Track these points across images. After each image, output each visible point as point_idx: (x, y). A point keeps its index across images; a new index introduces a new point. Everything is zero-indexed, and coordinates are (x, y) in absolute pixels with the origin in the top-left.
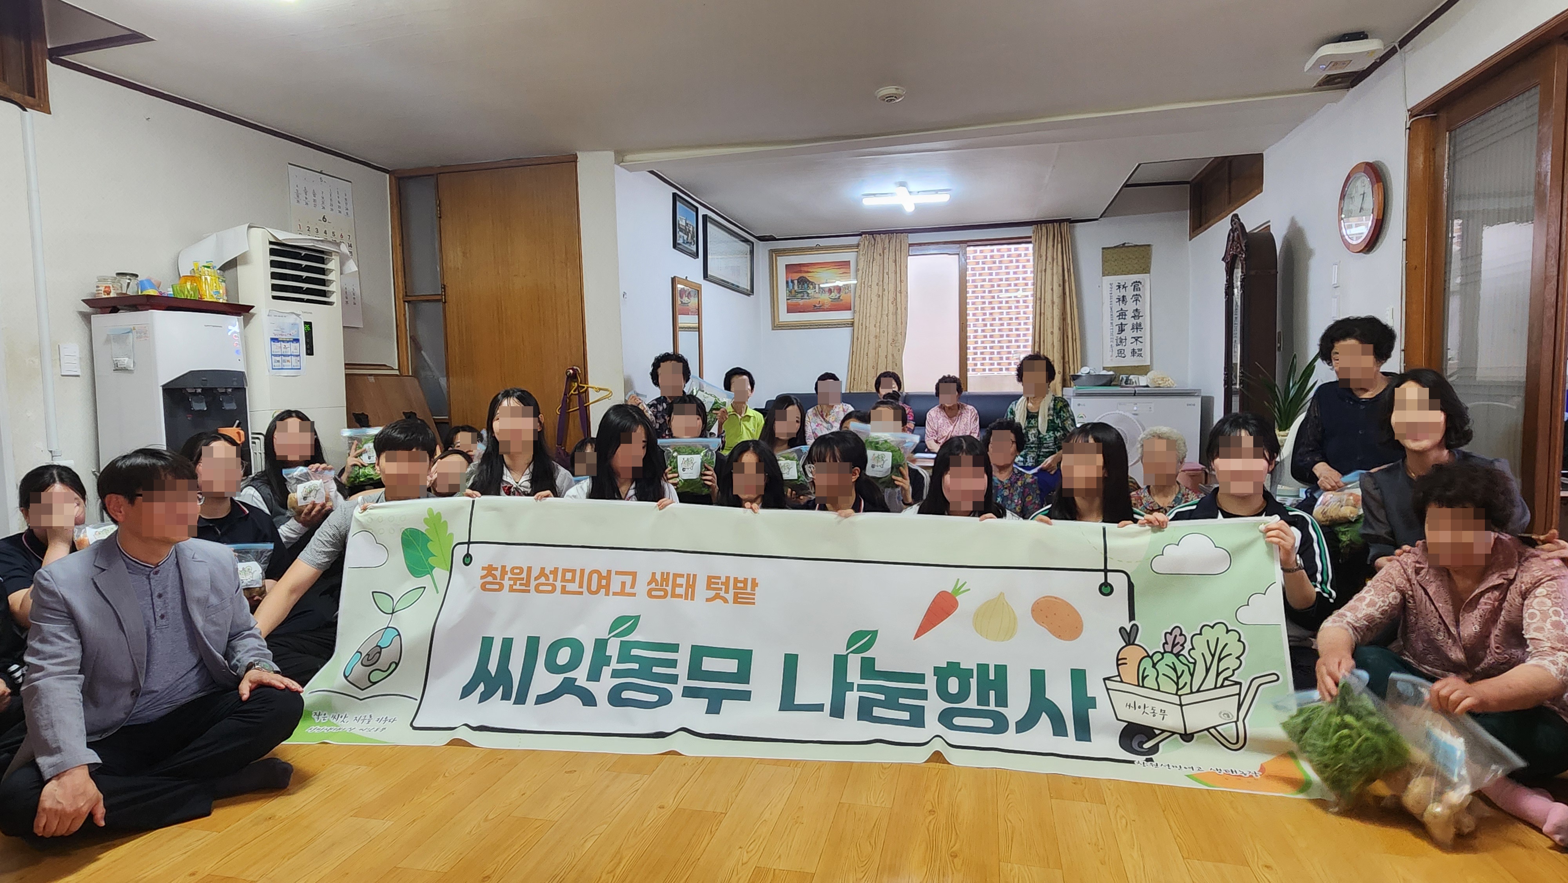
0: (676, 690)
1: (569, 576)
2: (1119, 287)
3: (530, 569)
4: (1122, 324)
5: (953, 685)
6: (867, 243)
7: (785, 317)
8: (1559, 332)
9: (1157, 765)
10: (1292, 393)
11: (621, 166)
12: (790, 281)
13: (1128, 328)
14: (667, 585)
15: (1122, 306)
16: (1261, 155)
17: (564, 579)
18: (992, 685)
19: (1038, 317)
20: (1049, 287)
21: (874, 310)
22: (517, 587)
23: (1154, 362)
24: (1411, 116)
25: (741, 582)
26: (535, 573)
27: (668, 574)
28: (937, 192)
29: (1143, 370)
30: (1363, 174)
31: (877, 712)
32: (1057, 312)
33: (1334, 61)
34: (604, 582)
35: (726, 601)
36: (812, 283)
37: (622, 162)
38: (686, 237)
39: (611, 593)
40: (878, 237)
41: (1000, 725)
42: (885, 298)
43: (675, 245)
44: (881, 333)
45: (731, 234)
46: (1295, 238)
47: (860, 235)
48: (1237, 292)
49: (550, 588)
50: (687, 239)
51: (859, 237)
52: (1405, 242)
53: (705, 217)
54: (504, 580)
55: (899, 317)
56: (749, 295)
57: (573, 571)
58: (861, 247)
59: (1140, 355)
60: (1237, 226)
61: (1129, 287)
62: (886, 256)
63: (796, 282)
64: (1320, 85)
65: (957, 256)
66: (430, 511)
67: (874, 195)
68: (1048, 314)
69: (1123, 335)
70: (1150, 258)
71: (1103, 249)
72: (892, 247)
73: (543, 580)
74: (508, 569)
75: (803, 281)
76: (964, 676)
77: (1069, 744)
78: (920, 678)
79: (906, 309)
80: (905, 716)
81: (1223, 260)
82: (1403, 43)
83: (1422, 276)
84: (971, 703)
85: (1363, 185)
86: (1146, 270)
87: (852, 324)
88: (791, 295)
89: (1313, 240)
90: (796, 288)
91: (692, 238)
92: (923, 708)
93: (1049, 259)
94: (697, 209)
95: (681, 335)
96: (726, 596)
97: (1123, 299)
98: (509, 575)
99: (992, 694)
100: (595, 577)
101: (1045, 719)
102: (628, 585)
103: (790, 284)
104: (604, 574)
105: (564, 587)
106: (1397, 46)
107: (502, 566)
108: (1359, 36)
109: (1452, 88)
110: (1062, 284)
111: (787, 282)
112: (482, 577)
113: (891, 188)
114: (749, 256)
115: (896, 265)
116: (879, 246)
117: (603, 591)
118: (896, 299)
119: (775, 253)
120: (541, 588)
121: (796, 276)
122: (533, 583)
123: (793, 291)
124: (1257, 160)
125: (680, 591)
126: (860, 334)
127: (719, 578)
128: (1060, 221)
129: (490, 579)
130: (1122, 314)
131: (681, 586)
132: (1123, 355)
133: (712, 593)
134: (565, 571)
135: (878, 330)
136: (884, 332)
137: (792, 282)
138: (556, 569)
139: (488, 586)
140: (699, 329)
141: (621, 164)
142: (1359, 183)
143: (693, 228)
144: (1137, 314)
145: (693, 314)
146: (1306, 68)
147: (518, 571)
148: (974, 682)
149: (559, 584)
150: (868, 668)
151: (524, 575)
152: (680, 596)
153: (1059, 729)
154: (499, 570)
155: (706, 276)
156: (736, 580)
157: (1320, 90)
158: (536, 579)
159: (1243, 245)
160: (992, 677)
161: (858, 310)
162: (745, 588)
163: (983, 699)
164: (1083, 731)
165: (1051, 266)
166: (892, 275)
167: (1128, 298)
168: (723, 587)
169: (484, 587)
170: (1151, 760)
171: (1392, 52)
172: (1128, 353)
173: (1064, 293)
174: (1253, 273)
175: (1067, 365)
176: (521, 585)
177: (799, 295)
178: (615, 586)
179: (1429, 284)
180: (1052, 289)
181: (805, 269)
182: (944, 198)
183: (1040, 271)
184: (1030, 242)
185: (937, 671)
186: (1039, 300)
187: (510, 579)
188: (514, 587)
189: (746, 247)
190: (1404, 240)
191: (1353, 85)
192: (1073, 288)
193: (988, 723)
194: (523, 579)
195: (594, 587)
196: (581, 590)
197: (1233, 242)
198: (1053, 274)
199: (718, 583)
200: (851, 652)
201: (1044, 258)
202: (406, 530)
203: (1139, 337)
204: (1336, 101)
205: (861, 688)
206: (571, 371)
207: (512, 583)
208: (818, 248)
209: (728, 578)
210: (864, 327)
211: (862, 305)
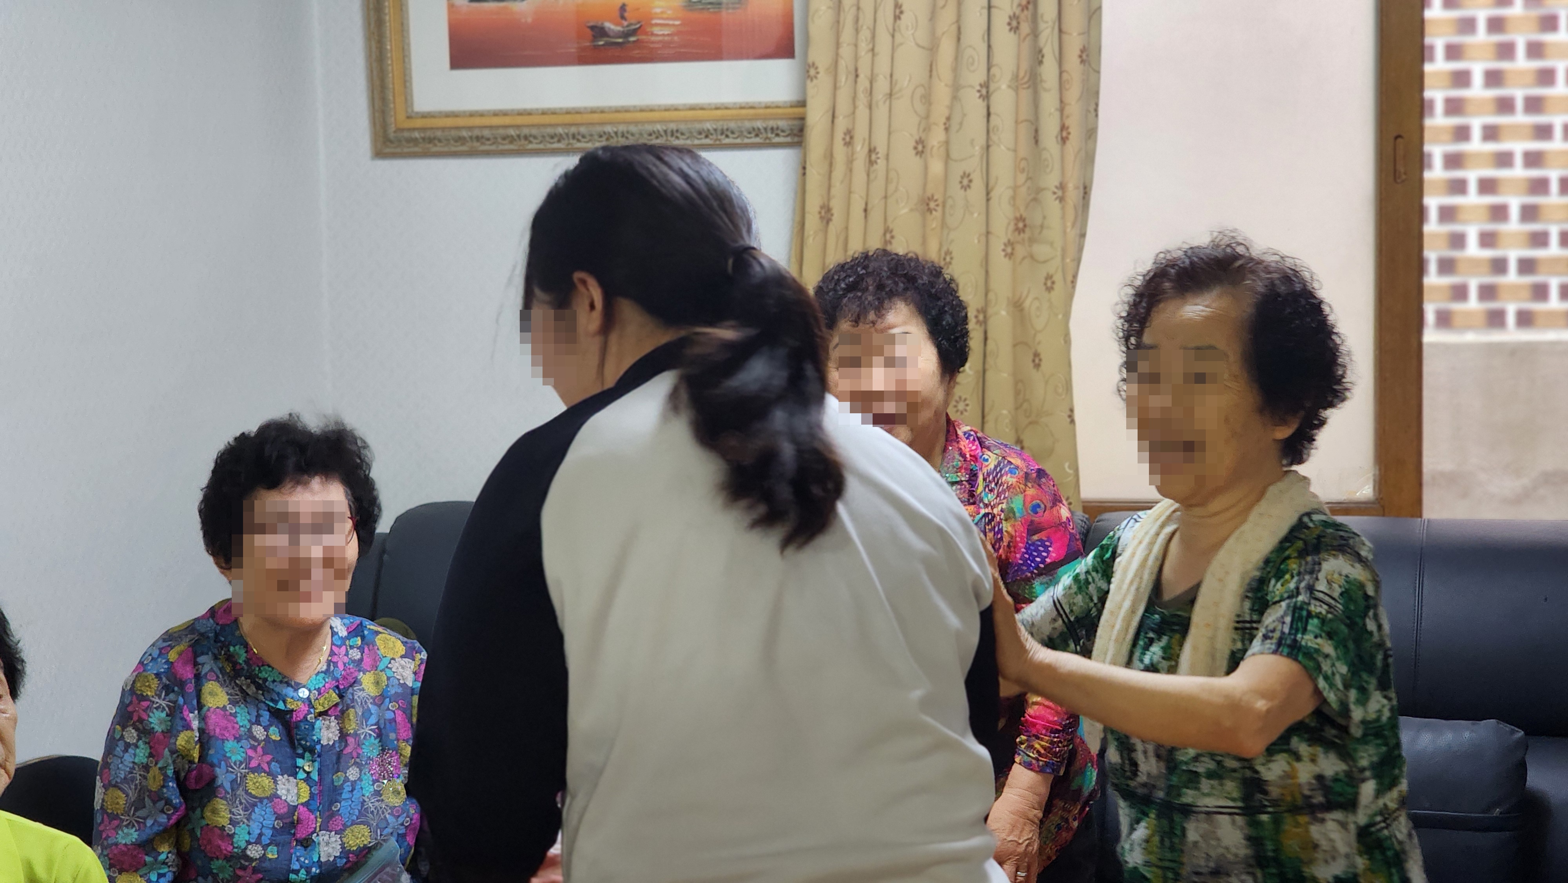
7: (440, 88)
21: (911, 59)
44: (956, 189)
87: (797, 136)
210: (860, 149)
211: (847, 35)
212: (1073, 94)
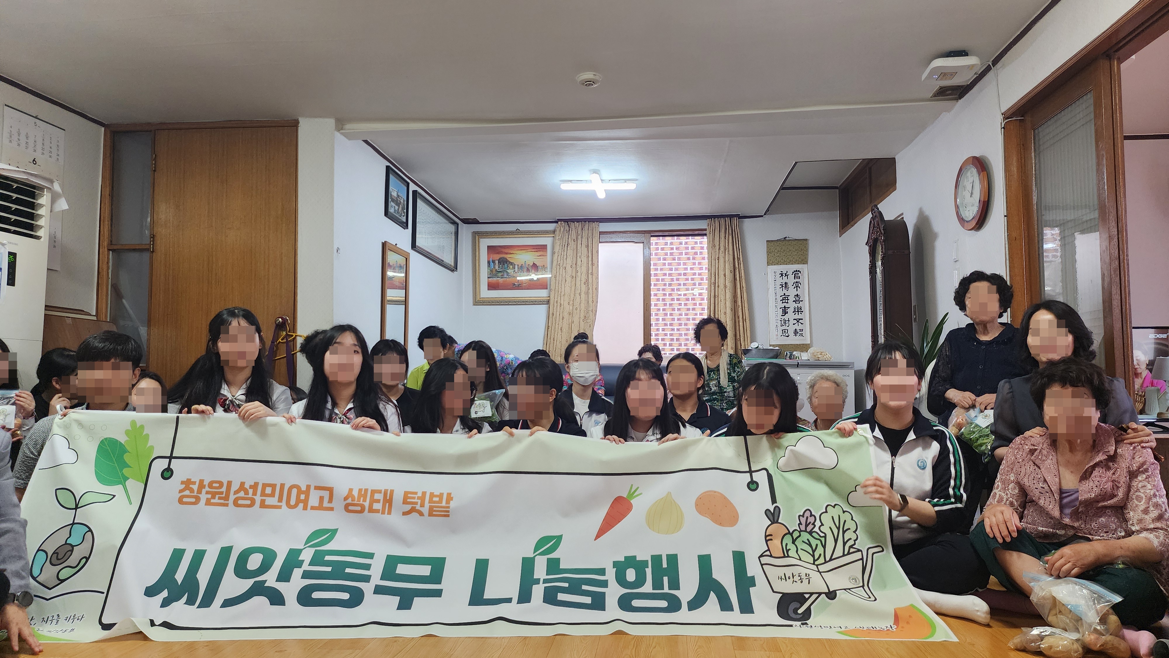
0: (368, 588)
1: (268, 490)
2: (782, 275)
3: (229, 483)
4: (785, 307)
5: (631, 575)
6: (562, 229)
7: (485, 293)
8: (1123, 278)
9: (811, 626)
10: (926, 351)
11: (342, 133)
12: (491, 261)
13: (790, 311)
14: (365, 501)
15: (785, 291)
16: (893, 160)
17: (263, 494)
18: (665, 572)
19: (712, 299)
20: (721, 273)
21: (568, 289)
22: (216, 500)
23: (814, 341)
24: (1005, 118)
25: (436, 496)
26: (235, 487)
27: (366, 490)
28: (626, 181)
29: (804, 348)
30: (971, 166)
31: (561, 597)
32: (729, 295)
33: (944, 74)
34: (303, 497)
35: (421, 514)
36: (512, 264)
37: (342, 129)
38: (397, 207)
39: (309, 507)
40: (572, 224)
41: (674, 605)
42: (578, 279)
43: (387, 213)
44: (574, 311)
45: (438, 213)
46: (923, 223)
47: (556, 222)
48: (879, 270)
49: (248, 502)
50: (398, 209)
51: (555, 224)
52: (1006, 218)
53: (415, 192)
54: (201, 493)
55: (590, 296)
56: (452, 271)
57: (273, 486)
58: (557, 232)
59: (802, 335)
60: (878, 216)
61: (790, 275)
62: (579, 242)
63: (497, 262)
64: (935, 96)
65: (642, 245)
66: (133, 423)
67: (571, 181)
68: (722, 297)
69: (786, 317)
70: (807, 250)
71: (767, 241)
72: (585, 234)
73: (242, 494)
74: (206, 483)
75: (503, 262)
76: (640, 566)
77: (736, 616)
78: (602, 572)
79: (597, 289)
80: (588, 600)
81: (866, 244)
82: (996, 62)
83: (1021, 245)
84: (648, 588)
85: (972, 176)
86: (804, 261)
87: (548, 302)
88: (492, 274)
89: (937, 225)
90: (497, 267)
91: (403, 209)
92: (604, 594)
93: (722, 249)
94: (408, 184)
95: (389, 308)
96: (421, 509)
97: (785, 286)
98: (207, 489)
99: (666, 579)
100: (294, 491)
101: (713, 597)
102: (326, 500)
103: (492, 264)
104: (304, 488)
105: (263, 502)
106: (991, 64)
107: (200, 480)
108: (961, 53)
109: (1032, 94)
110: (733, 270)
111: (489, 262)
112: (181, 491)
113: (586, 175)
114: (453, 237)
115: (588, 250)
116: (573, 233)
117: (301, 505)
118: (587, 280)
119: (477, 236)
120: (240, 502)
121: (497, 257)
122: (232, 497)
123: (494, 271)
124: (891, 163)
125: (377, 506)
126: (555, 311)
127: (416, 493)
128: (731, 216)
129: (187, 493)
130: (785, 298)
131: (378, 501)
132: (787, 335)
133: (408, 507)
134: (265, 486)
135: (571, 308)
136: (576, 309)
137: (494, 262)
138: (256, 484)
139: (185, 500)
140: (406, 302)
141: (342, 131)
142: (969, 174)
143: (404, 201)
144: (798, 299)
145: (400, 288)
146: (924, 77)
147: (217, 485)
148: (649, 571)
149: (258, 498)
150: (553, 566)
151: (224, 489)
152: (377, 511)
153: (725, 605)
154: (197, 484)
155: (414, 246)
156: (432, 495)
157: (937, 100)
158: (236, 492)
159: (882, 229)
160: (665, 565)
161: (553, 289)
162: (440, 501)
163: (657, 584)
164: (747, 607)
165: (723, 254)
166: (584, 260)
167: (790, 285)
168: (419, 501)
169: (181, 501)
170: (806, 624)
171: (988, 69)
172: (791, 332)
173: (735, 279)
174: (890, 252)
175: (739, 342)
176: (220, 498)
177: (500, 275)
178: (314, 501)
179: (1027, 253)
180: (725, 275)
181: (506, 251)
182: (632, 186)
183: (714, 260)
184: (706, 235)
185: (616, 564)
186: (713, 285)
187: (207, 493)
188: (212, 501)
189: (452, 228)
190: (1005, 216)
191: (961, 97)
192: (743, 274)
193: (664, 604)
194: (222, 493)
195: (293, 502)
196: (279, 504)
197: (874, 228)
198: (725, 262)
199: (414, 498)
200: (538, 555)
201: (717, 247)
202: (106, 439)
203: (800, 319)
204: (948, 110)
205: (545, 581)
206: (280, 319)
207: (209, 496)
208: (518, 232)
209: (424, 493)
210: (559, 305)
211: (557, 285)
212: (594, 295)
